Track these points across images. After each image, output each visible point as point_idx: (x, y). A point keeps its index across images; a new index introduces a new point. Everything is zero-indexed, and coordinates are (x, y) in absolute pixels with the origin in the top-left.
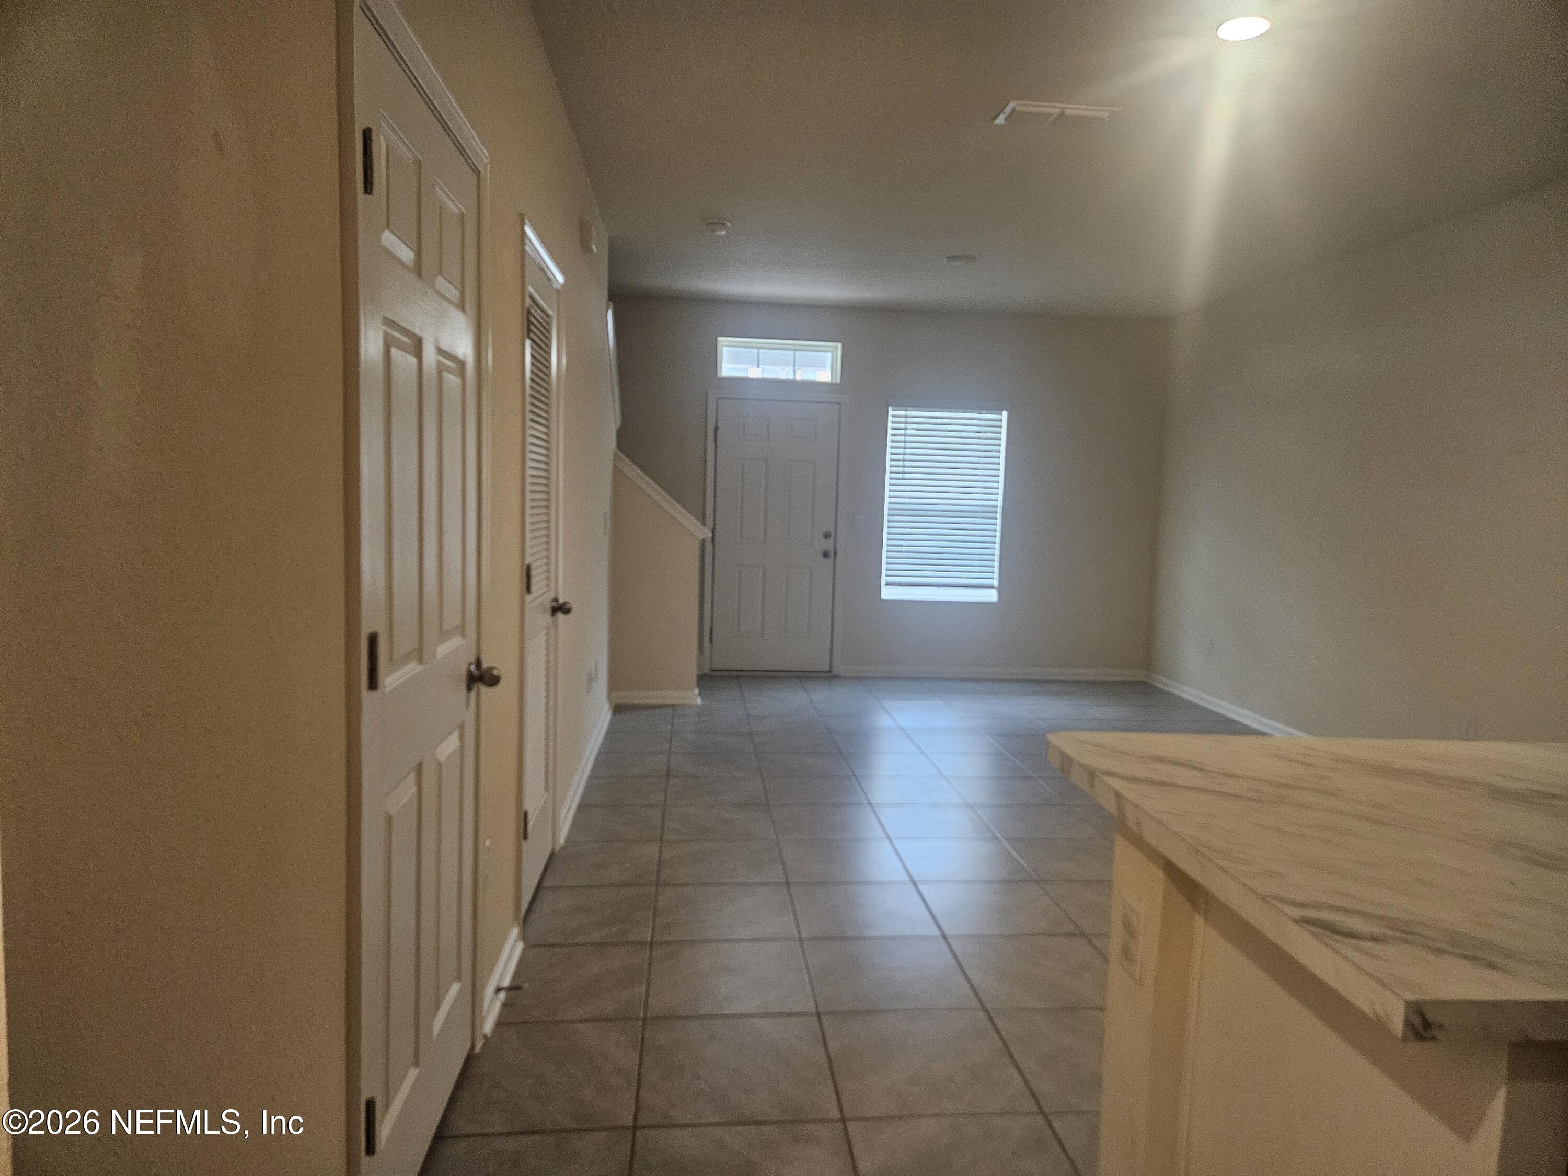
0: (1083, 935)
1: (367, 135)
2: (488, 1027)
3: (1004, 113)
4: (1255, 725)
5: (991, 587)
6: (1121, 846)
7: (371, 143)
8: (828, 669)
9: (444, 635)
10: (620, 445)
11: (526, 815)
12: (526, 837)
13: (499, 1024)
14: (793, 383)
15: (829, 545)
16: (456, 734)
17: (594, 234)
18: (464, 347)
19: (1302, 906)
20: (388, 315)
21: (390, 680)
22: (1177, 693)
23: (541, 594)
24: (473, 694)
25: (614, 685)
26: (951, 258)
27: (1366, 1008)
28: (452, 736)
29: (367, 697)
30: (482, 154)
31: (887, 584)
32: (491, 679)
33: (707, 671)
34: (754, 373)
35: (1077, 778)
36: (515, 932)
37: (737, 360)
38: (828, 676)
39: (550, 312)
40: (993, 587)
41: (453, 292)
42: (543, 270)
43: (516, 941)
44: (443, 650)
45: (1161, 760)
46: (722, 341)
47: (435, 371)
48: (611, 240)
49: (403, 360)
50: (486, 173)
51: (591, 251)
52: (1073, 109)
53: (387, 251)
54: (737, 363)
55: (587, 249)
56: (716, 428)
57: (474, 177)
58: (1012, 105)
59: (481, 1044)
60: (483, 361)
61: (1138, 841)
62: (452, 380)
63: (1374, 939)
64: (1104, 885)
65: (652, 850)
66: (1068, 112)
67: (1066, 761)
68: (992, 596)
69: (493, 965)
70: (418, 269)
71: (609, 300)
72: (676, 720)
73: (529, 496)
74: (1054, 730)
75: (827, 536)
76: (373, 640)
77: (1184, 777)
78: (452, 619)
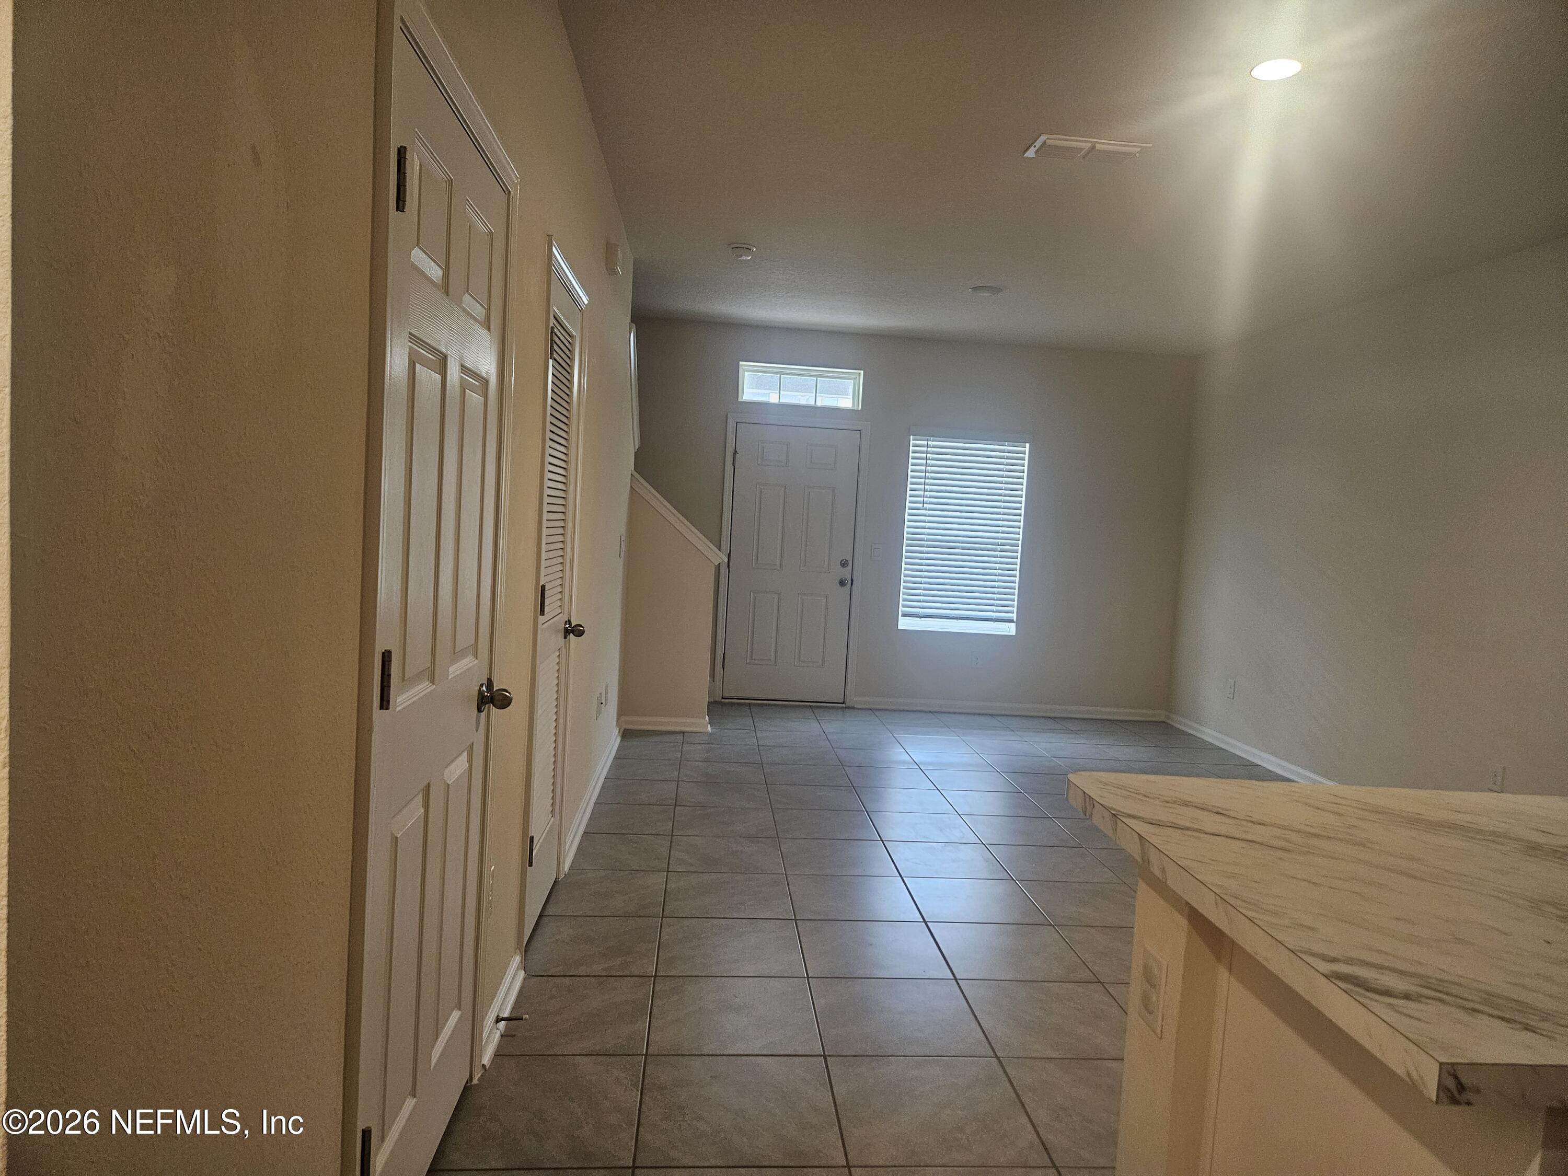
0: (1099, 982)
1: (402, 153)
2: (486, 1059)
3: (1035, 146)
4: (1279, 771)
5: (1012, 621)
6: (1144, 891)
7: (405, 162)
8: (842, 701)
9: (456, 655)
10: (637, 468)
11: (532, 838)
12: (531, 864)
13: (497, 1055)
14: (813, 409)
15: (846, 573)
16: (465, 755)
17: (620, 255)
18: (487, 365)
19: (1334, 960)
20: (413, 331)
21: (401, 699)
22: (1199, 735)
23: (554, 616)
24: (483, 715)
25: (624, 709)
26: (975, 289)
27: (1400, 1071)
28: (460, 758)
29: (377, 714)
30: (512, 174)
31: (903, 615)
32: (501, 700)
33: (718, 699)
34: (774, 399)
35: (1100, 820)
36: (517, 960)
37: (759, 385)
38: (842, 706)
39: (574, 333)
40: (1014, 622)
41: (479, 311)
42: (568, 290)
43: (518, 969)
44: (455, 670)
45: (1186, 804)
46: (742, 365)
47: (458, 390)
48: (636, 263)
49: (427, 377)
50: (516, 192)
51: (616, 273)
52: (1103, 145)
53: (416, 268)
54: (757, 388)
55: (612, 272)
56: (735, 452)
57: (504, 197)
58: (1043, 138)
59: (479, 1075)
60: (506, 379)
61: (1160, 887)
62: (474, 398)
63: (1407, 997)
64: (1125, 931)
65: (656, 881)
66: (1098, 146)
67: (1088, 801)
68: (1010, 629)
69: (494, 996)
70: (446, 286)
71: (631, 321)
72: (686, 748)
73: (545, 516)
74: (1076, 771)
75: (844, 564)
76: (386, 657)
77: (1209, 822)
78: (465, 638)
